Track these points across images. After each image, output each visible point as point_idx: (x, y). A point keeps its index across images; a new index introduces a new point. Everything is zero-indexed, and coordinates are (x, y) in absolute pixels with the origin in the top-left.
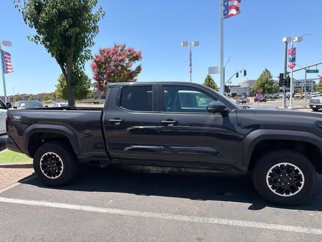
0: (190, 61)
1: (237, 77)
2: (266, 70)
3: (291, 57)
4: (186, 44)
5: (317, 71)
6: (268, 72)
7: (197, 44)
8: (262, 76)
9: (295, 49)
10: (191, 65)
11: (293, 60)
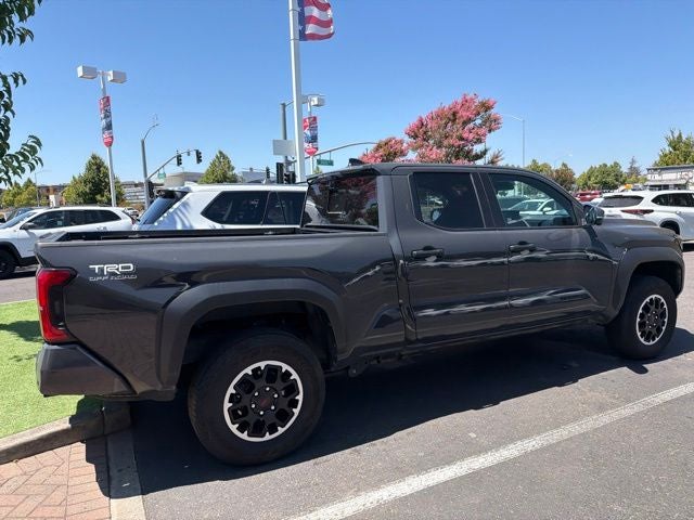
0: (106, 117)
1: (179, 163)
2: (221, 153)
3: (308, 133)
4: (90, 73)
5: (330, 163)
6: (225, 157)
7: (119, 78)
8: (213, 164)
9: (315, 119)
10: (109, 127)
11: (314, 139)
